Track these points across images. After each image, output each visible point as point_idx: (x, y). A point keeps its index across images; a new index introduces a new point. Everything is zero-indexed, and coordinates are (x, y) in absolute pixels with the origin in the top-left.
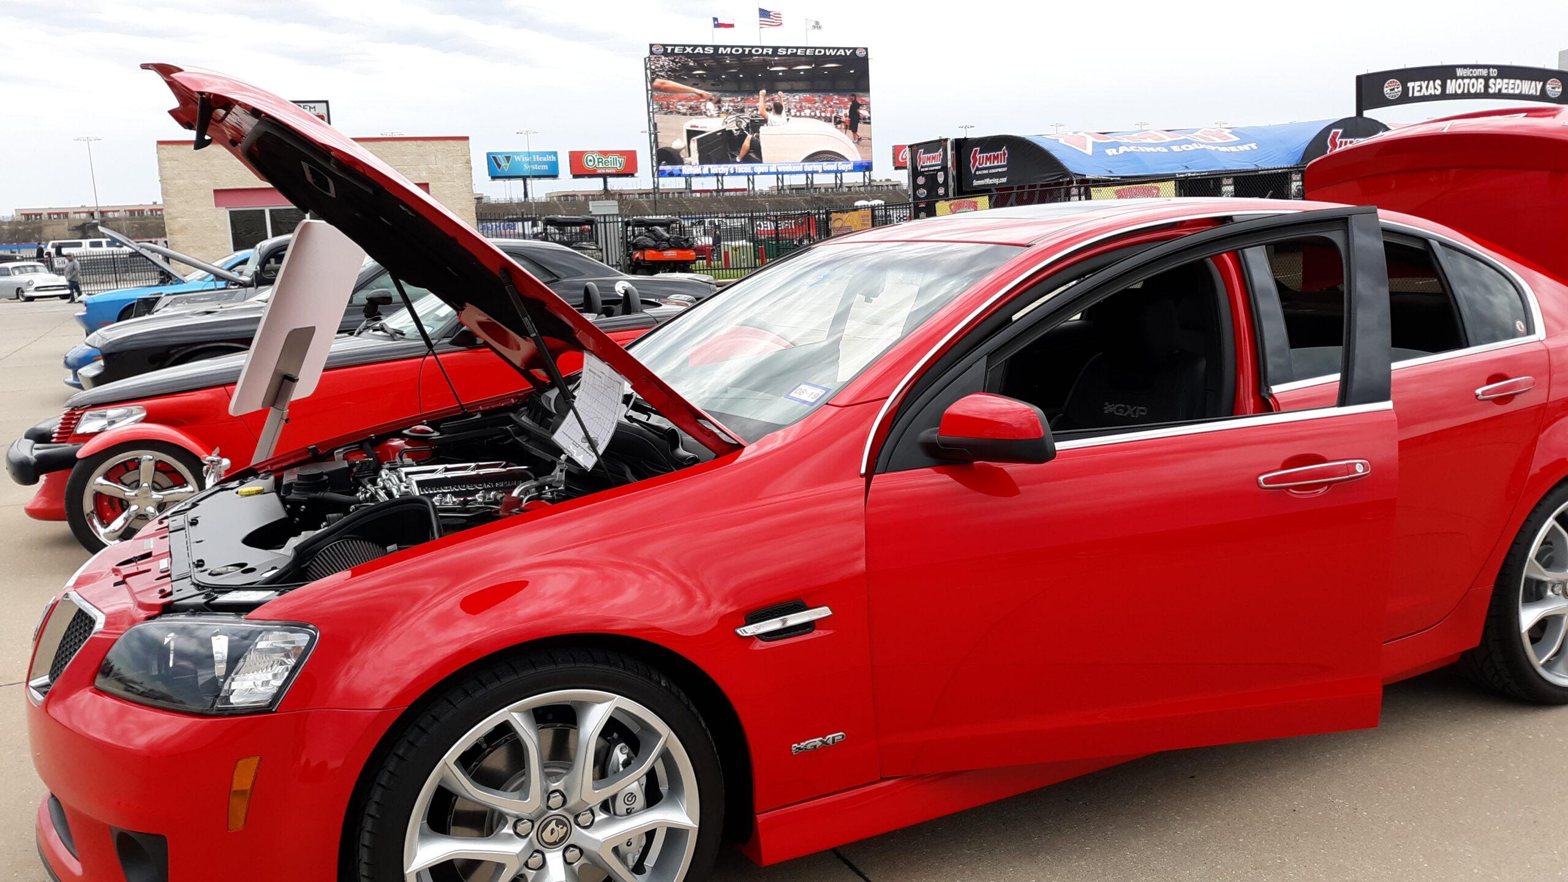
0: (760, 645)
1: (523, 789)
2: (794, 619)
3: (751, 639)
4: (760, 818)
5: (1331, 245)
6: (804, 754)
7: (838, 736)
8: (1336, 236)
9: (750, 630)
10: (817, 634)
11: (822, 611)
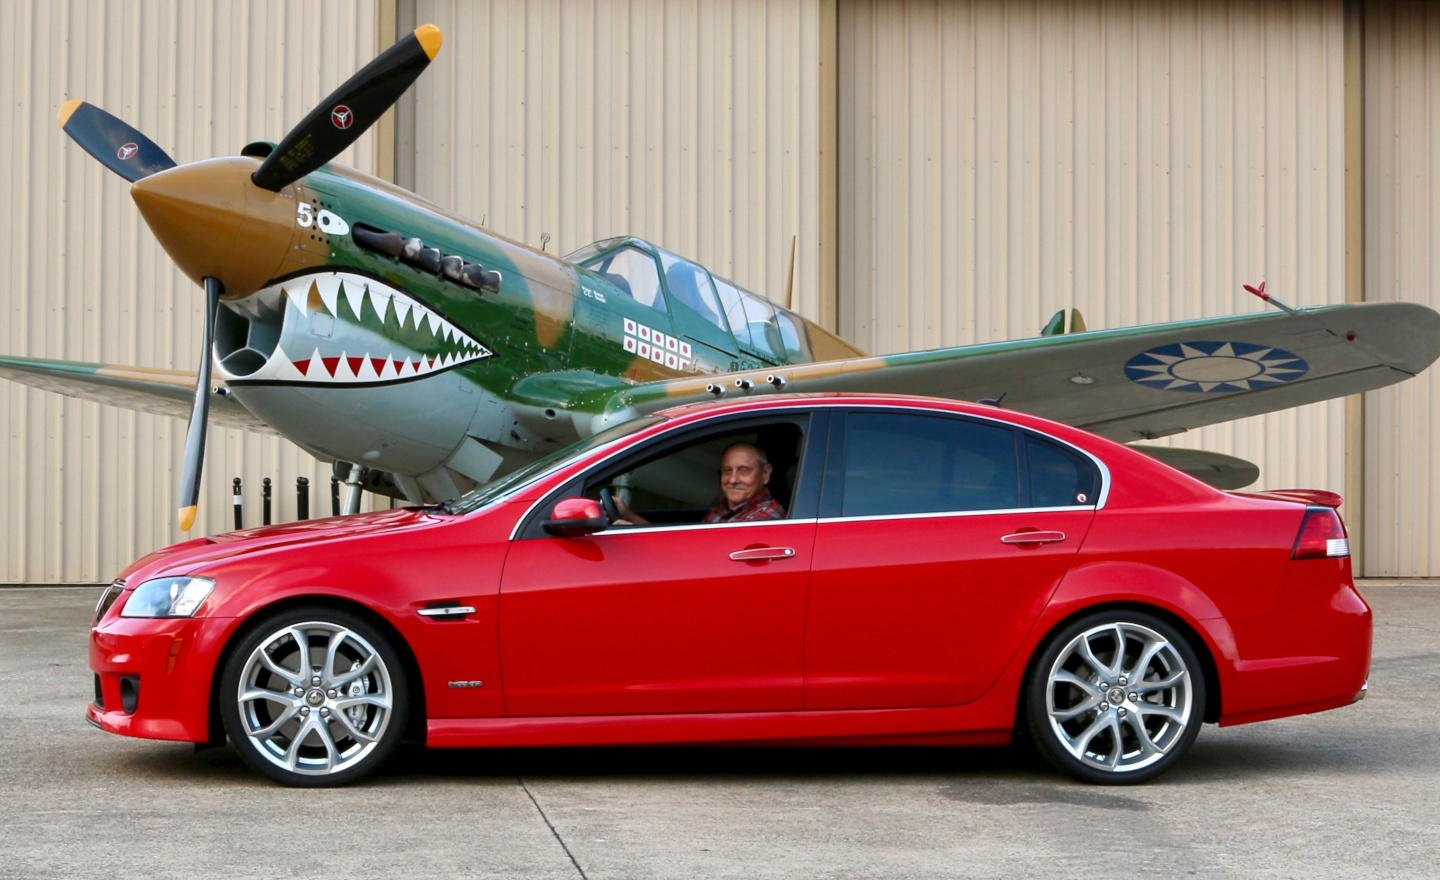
0: (430, 622)
2: (453, 611)
3: (426, 617)
7: (477, 683)
9: (425, 612)
10: (469, 621)
11: (471, 610)
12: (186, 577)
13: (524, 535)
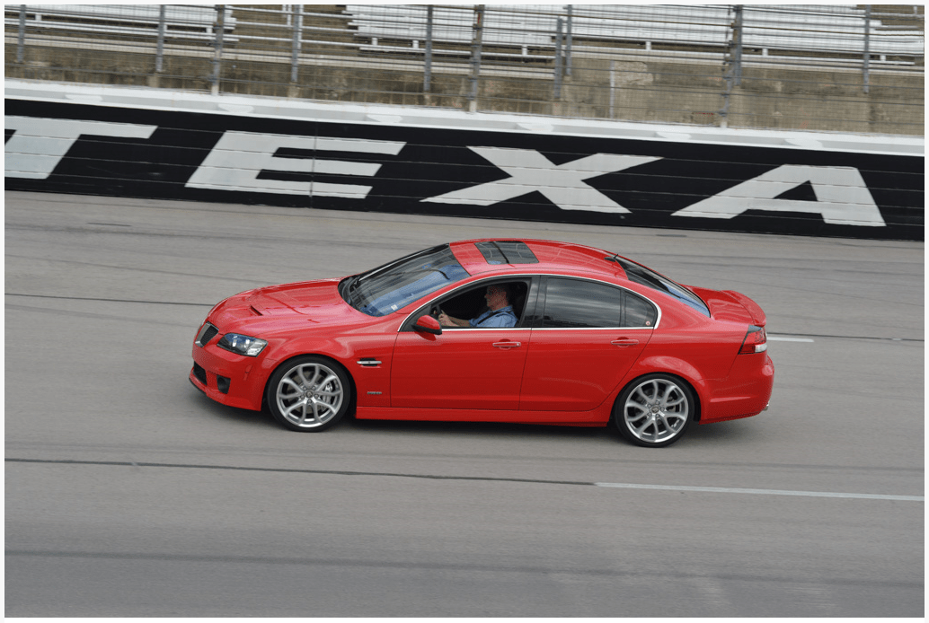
0: (361, 366)
2: (372, 362)
3: (359, 364)
4: (358, 407)
6: (371, 394)
7: (380, 393)
10: (378, 367)
11: (379, 362)
12: (253, 338)
13: (404, 330)
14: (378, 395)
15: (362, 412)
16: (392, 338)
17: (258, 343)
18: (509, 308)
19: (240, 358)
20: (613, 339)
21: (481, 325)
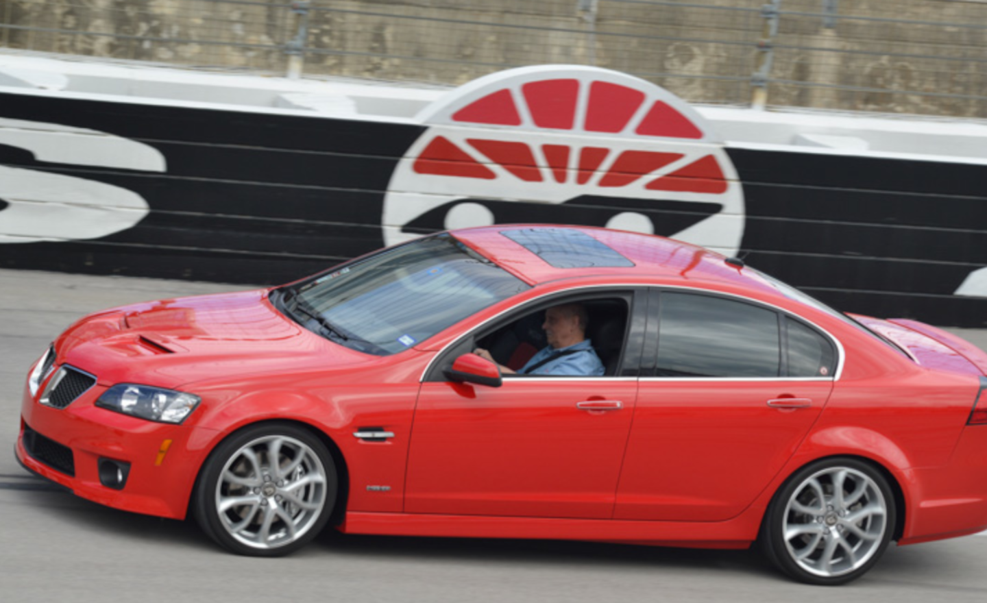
0: (361, 442)
1: (254, 476)
2: (378, 435)
3: (358, 438)
4: (349, 513)
5: (624, 302)
6: (372, 491)
7: (387, 488)
8: (628, 299)
9: (359, 435)
10: (388, 443)
11: (390, 434)
12: (172, 392)
13: (429, 378)
14: (387, 492)
15: (356, 521)
16: (411, 394)
17: (181, 399)
18: (586, 344)
19: (148, 428)
20: (770, 397)
21: (537, 371)
